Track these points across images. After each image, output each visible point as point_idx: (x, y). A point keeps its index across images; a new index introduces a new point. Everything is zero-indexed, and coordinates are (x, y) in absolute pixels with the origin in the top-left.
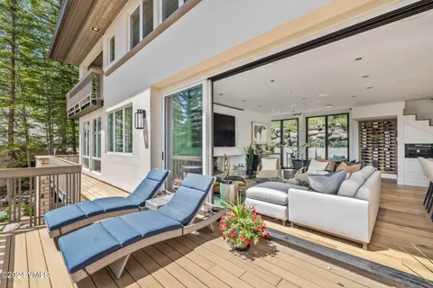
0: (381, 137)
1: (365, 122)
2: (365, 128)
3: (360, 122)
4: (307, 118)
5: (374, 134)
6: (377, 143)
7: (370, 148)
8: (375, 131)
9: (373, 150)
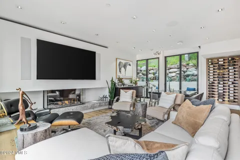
0: (226, 72)
1: (212, 59)
2: (212, 64)
3: (208, 60)
4: (166, 57)
5: (219, 69)
6: (222, 77)
7: (216, 82)
8: (221, 67)
9: (219, 83)
